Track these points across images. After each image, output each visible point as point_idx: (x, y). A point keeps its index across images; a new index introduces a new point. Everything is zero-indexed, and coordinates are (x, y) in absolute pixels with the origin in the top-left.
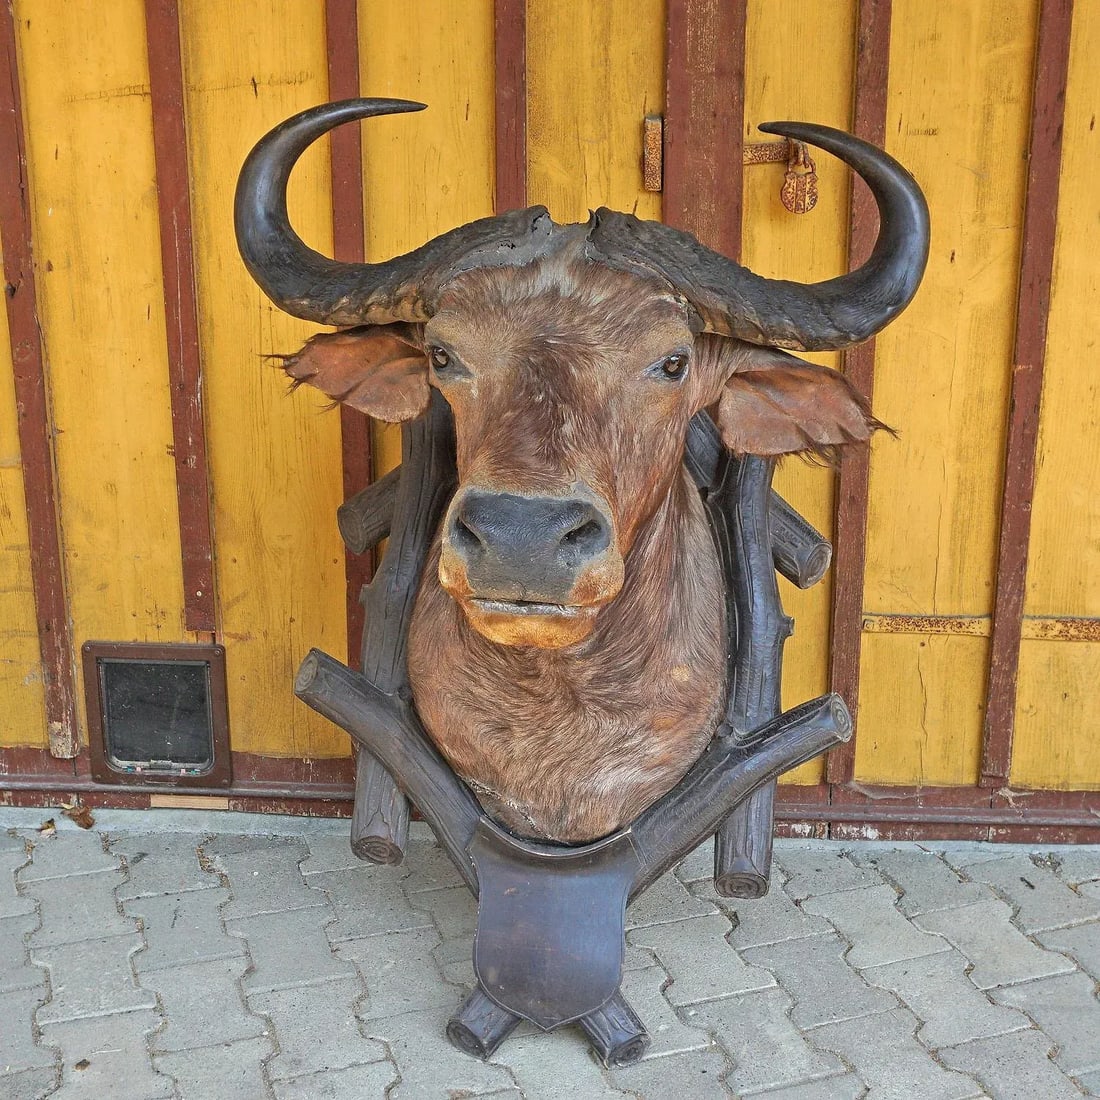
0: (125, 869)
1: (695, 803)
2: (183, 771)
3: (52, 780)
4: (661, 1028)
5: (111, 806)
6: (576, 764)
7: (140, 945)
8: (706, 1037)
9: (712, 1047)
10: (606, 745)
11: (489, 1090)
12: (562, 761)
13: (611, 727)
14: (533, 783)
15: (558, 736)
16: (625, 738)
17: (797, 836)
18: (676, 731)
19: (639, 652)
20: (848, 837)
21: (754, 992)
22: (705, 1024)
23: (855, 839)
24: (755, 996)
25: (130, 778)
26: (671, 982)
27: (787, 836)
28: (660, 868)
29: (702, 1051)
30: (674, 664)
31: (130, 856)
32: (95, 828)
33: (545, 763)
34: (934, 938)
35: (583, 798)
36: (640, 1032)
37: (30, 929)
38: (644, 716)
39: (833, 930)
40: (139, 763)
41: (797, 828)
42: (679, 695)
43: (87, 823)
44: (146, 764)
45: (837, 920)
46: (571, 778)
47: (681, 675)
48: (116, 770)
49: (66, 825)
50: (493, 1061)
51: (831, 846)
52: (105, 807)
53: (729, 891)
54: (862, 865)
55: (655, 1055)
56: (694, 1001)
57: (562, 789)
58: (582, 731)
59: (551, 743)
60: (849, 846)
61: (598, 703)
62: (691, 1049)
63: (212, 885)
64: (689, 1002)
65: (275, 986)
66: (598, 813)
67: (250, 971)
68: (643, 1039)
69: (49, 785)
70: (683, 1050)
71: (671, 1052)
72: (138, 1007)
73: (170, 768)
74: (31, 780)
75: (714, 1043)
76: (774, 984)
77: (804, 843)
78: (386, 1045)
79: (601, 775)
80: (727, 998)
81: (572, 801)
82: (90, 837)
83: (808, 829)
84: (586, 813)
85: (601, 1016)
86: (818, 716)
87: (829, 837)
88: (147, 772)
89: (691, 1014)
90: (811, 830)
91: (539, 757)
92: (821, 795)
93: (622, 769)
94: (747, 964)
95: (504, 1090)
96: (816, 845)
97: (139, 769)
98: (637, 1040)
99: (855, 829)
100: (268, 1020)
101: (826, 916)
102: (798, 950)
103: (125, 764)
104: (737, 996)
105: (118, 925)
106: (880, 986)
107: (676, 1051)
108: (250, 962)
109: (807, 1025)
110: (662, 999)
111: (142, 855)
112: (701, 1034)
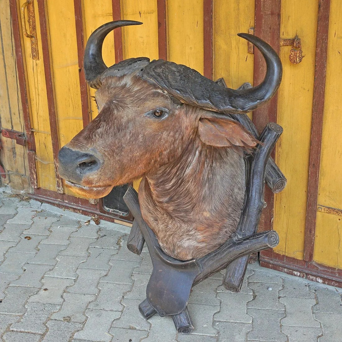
0: (98, 238)
2: (121, 214)
3: (91, 209)
4: (205, 326)
5: (105, 220)
6: (176, 236)
7: (85, 261)
9: (215, 336)
10: (184, 232)
11: (141, 329)
12: (172, 234)
13: (185, 227)
14: (165, 239)
15: (170, 226)
16: (189, 231)
17: (295, 275)
18: (205, 232)
19: (190, 204)
20: (312, 280)
21: (242, 323)
22: (218, 329)
23: (314, 281)
24: (241, 324)
25: (108, 213)
26: (219, 312)
27: (292, 275)
28: (206, 275)
29: (211, 337)
30: (205, 210)
31: (101, 235)
32: (99, 225)
33: (168, 233)
34: (316, 322)
35: (179, 247)
36: (188, 325)
37: (62, 249)
38: (194, 225)
39: (284, 310)
40: (111, 209)
41: (296, 273)
42: (205, 221)
43: (97, 223)
44: (112, 210)
45: (288, 307)
46: (175, 240)
47: (207, 214)
48: (105, 210)
49: (92, 223)
50: (148, 321)
51: (305, 281)
52: (104, 220)
53: (227, 288)
54: (311, 291)
55: (196, 334)
56: (221, 320)
57: (173, 242)
58: (176, 226)
59: (168, 227)
60: (311, 283)
61: (179, 218)
62: (208, 335)
63: (116, 248)
64: (219, 320)
65: (108, 282)
66: (183, 253)
67: (106, 275)
68: (190, 327)
69: (90, 211)
70: (205, 335)
71: (201, 334)
72: (71, 278)
73: (118, 212)
74: (86, 208)
75: (217, 335)
76: (251, 322)
77: (297, 278)
78: (124, 307)
79: (184, 241)
80: (232, 322)
81: (176, 247)
82: (97, 227)
83: (299, 274)
84: (180, 252)
85: (178, 317)
86: (263, 237)
87: (306, 278)
88: (112, 212)
89: (217, 324)
90: (300, 275)
91: (166, 231)
92: (303, 263)
93: (191, 241)
94: (247, 313)
95: (145, 330)
96: (301, 280)
97: (111, 211)
98: (188, 327)
99: (315, 278)
100: (100, 291)
101: (285, 304)
102: (267, 313)
103: (107, 209)
104: (236, 323)
105: (84, 254)
106: (285, 333)
107: (203, 334)
108: (108, 273)
109: (250, 339)
110: (212, 317)
111: (105, 236)
112: (215, 331)
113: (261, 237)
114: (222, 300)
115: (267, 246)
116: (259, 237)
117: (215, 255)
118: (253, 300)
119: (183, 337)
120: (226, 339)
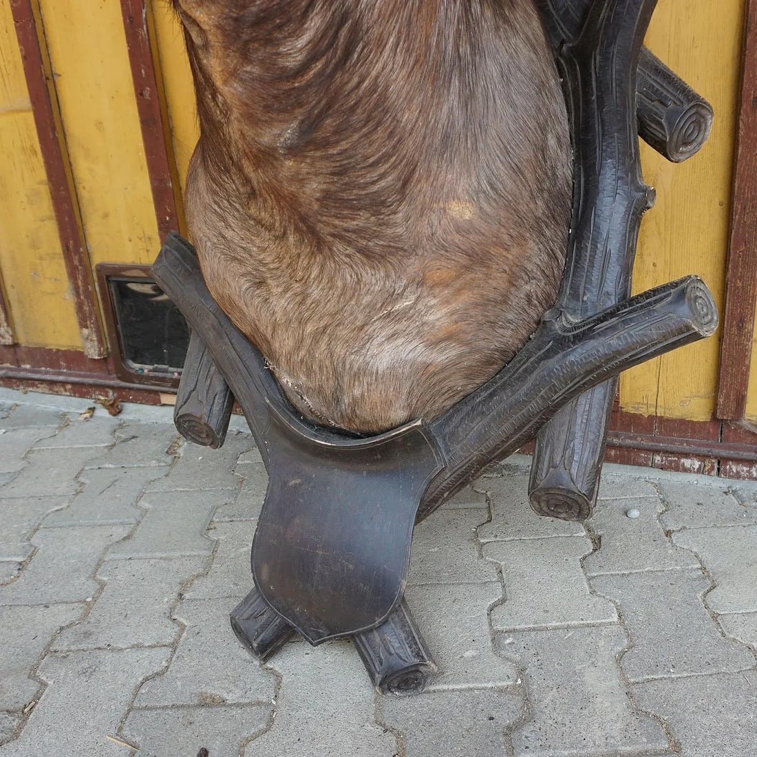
0: (113, 446)
1: (507, 398)
2: (176, 374)
3: (92, 377)
4: (468, 654)
5: (134, 401)
6: (343, 332)
7: (64, 505)
8: (512, 672)
9: (514, 687)
10: (371, 307)
11: (241, 701)
12: (326, 327)
13: (374, 279)
14: (302, 353)
15: (315, 293)
16: (393, 297)
17: (686, 470)
18: (459, 291)
19: (394, 167)
20: (738, 476)
21: (588, 626)
22: (517, 657)
23: (744, 478)
24: (588, 630)
25: (141, 378)
26: (503, 601)
27: (677, 469)
28: (464, 474)
29: (501, 691)
30: (453, 195)
31: (124, 436)
32: (121, 416)
33: (309, 328)
35: (356, 376)
36: (417, 661)
38: (413, 265)
39: (699, 566)
40: (146, 366)
41: (687, 462)
42: (457, 239)
43: (115, 410)
44: (151, 367)
45: (706, 556)
46: (340, 350)
47: (462, 211)
48: (131, 371)
49: (102, 412)
50: (269, 665)
51: (716, 483)
52: (132, 402)
53: (545, 509)
54: (746, 503)
55: (445, 687)
56: (518, 627)
57: (332, 363)
58: (339, 284)
59: (309, 301)
60: (737, 485)
61: (349, 243)
62: (490, 685)
63: (163, 464)
64: (512, 627)
65: (133, 555)
66: (375, 397)
67: (126, 539)
68: (422, 669)
69: (90, 381)
70: (480, 686)
71: (464, 686)
72: (9, 559)
73: (165, 371)
74: (80, 376)
75: (519, 682)
76: (615, 618)
77: (692, 478)
78: (183, 627)
79: (373, 348)
80: (556, 628)
81: (346, 379)
82: (115, 420)
83: (697, 464)
84: (362, 395)
85: (376, 636)
86: (669, 299)
87: (718, 474)
88: (152, 374)
89: (508, 641)
90: (700, 466)
91: (302, 322)
92: (711, 430)
93: (400, 341)
94: (593, 592)
95: (259, 703)
96: (704, 481)
97: (146, 371)
98: (415, 669)
99: (745, 469)
100: (102, 586)
101: (695, 550)
102: (653, 583)
103: (137, 366)
104: (568, 628)
105: (65, 487)
106: (739, 638)
107: (471, 686)
108: (134, 530)
109: (636, 676)
110: (485, 620)
111: (133, 437)
112: (508, 669)
113: (661, 299)
114: (503, 563)
115: (688, 328)
116: (656, 302)
117: (491, 395)
118: (595, 550)
119: (402, 705)
120: (555, 690)
